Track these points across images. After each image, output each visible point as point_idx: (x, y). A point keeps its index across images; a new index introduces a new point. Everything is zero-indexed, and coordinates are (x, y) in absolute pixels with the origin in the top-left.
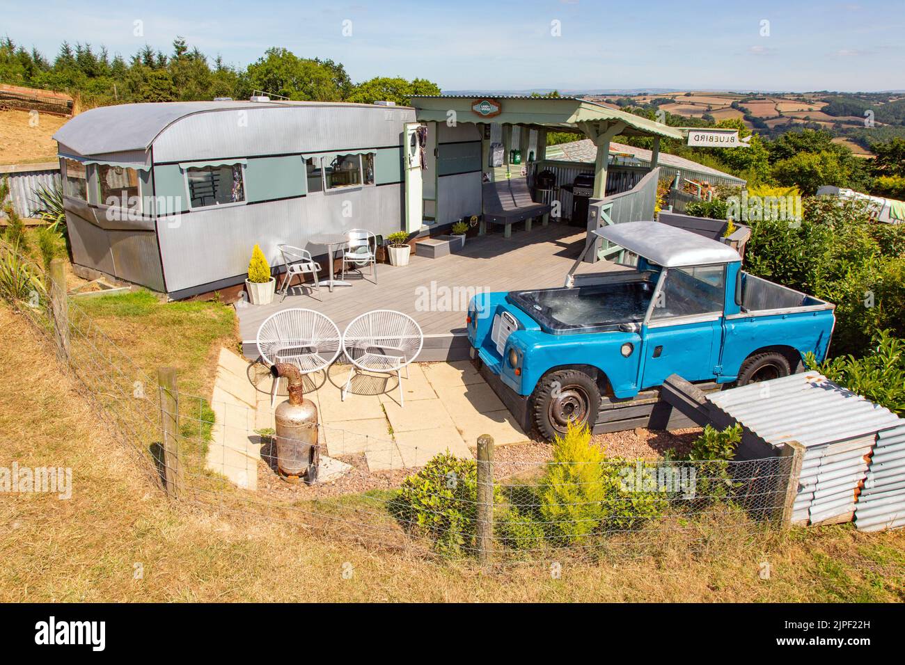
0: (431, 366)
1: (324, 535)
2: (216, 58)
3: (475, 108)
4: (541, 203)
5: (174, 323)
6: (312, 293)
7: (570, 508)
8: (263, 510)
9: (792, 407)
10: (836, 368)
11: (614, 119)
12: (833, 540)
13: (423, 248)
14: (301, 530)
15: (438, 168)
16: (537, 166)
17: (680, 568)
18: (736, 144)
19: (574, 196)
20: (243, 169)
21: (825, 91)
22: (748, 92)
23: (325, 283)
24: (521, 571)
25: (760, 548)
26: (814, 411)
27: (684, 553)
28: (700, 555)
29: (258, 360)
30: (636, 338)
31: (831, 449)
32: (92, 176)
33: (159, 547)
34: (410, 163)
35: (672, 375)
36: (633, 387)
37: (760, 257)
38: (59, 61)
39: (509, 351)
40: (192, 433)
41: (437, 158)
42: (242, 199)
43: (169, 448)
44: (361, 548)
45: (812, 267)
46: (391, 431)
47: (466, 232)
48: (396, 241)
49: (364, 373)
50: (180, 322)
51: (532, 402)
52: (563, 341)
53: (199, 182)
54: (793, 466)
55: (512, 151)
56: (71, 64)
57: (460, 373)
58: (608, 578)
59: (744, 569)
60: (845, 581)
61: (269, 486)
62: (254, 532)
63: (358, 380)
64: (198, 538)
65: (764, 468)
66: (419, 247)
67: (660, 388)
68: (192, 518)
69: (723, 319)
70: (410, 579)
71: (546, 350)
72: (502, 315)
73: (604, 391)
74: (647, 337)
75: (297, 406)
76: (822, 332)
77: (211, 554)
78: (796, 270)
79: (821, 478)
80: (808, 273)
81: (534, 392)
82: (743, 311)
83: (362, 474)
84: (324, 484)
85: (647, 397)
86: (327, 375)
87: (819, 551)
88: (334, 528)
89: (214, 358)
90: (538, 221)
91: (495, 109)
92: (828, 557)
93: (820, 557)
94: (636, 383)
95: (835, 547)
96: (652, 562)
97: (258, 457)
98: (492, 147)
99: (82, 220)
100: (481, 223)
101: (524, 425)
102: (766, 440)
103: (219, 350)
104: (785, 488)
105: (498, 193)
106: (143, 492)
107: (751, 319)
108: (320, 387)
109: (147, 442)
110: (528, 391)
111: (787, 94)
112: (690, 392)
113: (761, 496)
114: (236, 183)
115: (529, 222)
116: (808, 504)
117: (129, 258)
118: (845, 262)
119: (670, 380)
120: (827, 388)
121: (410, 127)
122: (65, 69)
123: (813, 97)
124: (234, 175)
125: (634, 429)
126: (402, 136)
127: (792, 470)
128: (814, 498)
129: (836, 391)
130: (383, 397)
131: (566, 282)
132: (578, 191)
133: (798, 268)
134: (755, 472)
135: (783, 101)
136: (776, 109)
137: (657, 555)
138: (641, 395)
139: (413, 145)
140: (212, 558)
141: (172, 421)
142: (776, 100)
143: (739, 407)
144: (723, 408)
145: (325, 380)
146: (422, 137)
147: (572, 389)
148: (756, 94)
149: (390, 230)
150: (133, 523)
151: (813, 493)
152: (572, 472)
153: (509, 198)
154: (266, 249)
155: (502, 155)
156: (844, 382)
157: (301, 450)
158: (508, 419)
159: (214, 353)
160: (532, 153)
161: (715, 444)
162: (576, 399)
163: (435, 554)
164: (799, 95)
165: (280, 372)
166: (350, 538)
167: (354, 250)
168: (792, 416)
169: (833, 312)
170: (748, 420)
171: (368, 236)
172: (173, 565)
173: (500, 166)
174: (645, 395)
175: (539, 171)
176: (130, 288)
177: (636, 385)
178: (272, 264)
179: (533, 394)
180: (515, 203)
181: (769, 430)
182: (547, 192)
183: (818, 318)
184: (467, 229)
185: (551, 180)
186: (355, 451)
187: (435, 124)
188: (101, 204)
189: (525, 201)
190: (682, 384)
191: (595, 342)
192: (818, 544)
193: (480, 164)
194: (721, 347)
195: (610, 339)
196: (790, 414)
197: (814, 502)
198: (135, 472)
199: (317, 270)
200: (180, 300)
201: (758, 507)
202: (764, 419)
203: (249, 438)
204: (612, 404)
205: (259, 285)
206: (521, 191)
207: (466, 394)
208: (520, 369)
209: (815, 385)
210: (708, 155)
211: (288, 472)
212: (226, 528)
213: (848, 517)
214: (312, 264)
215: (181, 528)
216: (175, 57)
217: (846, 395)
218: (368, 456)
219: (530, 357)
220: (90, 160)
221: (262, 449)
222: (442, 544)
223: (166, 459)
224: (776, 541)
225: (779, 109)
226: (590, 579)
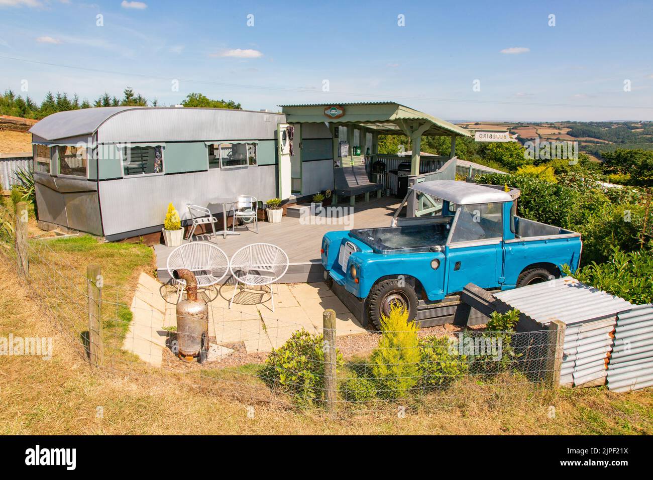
0: (296, 286)
1: (209, 392)
2: (153, 101)
3: (326, 112)
4: (376, 182)
5: (108, 256)
6: (211, 239)
7: (395, 369)
8: (163, 376)
9: (555, 300)
10: (585, 274)
11: (423, 119)
12: (592, 398)
13: (292, 211)
14: (191, 389)
15: (302, 157)
16: (372, 158)
17: (479, 416)
18: (508, 140)
19: (399, 178)
20: (162, 150)
21: (569, 121)
22: (517, 122)
23: (220, 232)
24: (359, 417)
25: (538, 402)
26: (571, 302)
27: (482, 406)
28: (494, 407)
29: (169, 282)
30: (441, 256)
31: (585, 327)
32: (55, 155)
33: (81, 401)
34: (282, 150)
35: (469, 284)
36: (441, 292)
37: (528, 209)
38: (44, 104)
39: (350, 267)
40: (114, 326)
41: (301, 149)
42: (161, 170)
43: (93, 327)
44: (237, 402)
45: (565, 216)
46: (265, 327)
47: (323, 201)
48: (272, 205)
49: (246, 290)
50: (112, 256)
51: (368, 303)
52: (388, 257)
53: (134, 168)
54: (558, 338)
55: (354, 147)
56: (52, 106)
57: (317, 290)
58: (425, 423)
59: (528, 417)
60: (602, 425)
61: (170, 365)
62: (155, 391)
63: (242, 295)
64: (111, 395)
65: (537, 339)
66: (289, 211)
67: (460, 293)
68: (109, 380)
69: (503, 242)
70: (273, 423)
71: (377, 264)
72: (346, 244)
73: (420, 296)
74: (450, 255)
75: (192, 302)
76: (574, 253)
77: (120, 404)
78: (553, 218)
79: (579, 350)
80: (562, 220)
81: (369, 295)
82: (517, 237)
83: (241, 356)
84: (212, 363)
85: (451, 300)
86: (219, 292)
87: (582, 405)
88: (216, 387)
89: (136, 279)
90: (374, 195)
91: (340, 112)
92: (589, 409)
93: (583, 409)
94: (443, 289)
95: (594, 402)
96: (458, 413)
97: (164, 346)
98: (340, 144)
99: (46, 188)
100: (334, 196)
101: (362, 321)
102: (538, 321)
103: (140, 274)
104: (554, 355)
105: (345, 175)
106: (73, 364)
107: (523, 243)
108: (213, 300)
109: (80, 330)
110: (365, 294)
111: (543, 123)
112: (482, 294)
113: (536, 360)
114: (157, 160)
115: (368, 194)
116: (572, 370)
117: (79, 214)
118: (587, 211)
119: (467, 287)
120: (579, 287)
121: (281, 126)
122: (48, 110)
123: (561, 125)
124: (156, 154)
125: (444, 325)
126: (276, 132)
127: (557, 341)
128: (575, 366)
129: (585, 288)
130: (260, 306)
131: (391, 224)
132: (401, 174)
133: (555, 217)
134: (530, 341)
135: (541, 127)
136: (536, 133)
137: (461, 407)
138: (447, 298)
139: (284, 139)
140: (121, 407)
141: (96, 306)
142: (536, 127)
143: (517, 300)
144: (505, 301)
145: (217, 295)
146: (290, 134)
147: (396, 293)
148: (522, 124)
149: (268, 197)
150: (62, 384)
151: (575, 361)
152: (395, 341)
153: (353, 179)
154: (178, 208)
155: (347, 149)
156: (591, 282)
157: (195, 335)
158: (351, 318)
159: (135, 275)
160: (368, 149)
161: (500, 323)
162: (400, 300)
163: (293, 405)
164: (551, 124)
165: (180, 275)
166: (229, 394)
167: (242, 210)
168: (555, 305)
169: (580, 239)
170: (523, 309)
171: (252, 201)
172: (91, 413)
173: (346, 156)
174: (450, 299)
175: (373, 162)
176: (78, 235)
177: (443, 291)
178: (182, 218)
179: (368, 297)
180: (357, 182)
181: (540, 314)
182: (380, 175)
183: (570, 243)
184: (323, 198)
185: (382, 167)
186: (238, 340)
187: (299, 125)
188: (59, 174)
189: (364, 181)
190: (476, 289)
191: (412, 259)
192: (581, 400)
193: (332, 155)
194: (503, 263)
195: (423, 256)
196: (555, 303)
197: (576, 368)
198: (67, 350)
199: (214, 221)
200: (113, 242)
201: (534, 370)
202: (535, 308)
203: (157, 332)
204: (426, 305)
205: (172, 232)
206: (362, 174)
207: (320, 303)
208: (358, 278)
209: (570, 286)
210: (492, 161)
211: (185, 353)
212: (134, 387)
213: (601, 381)
214: (211, 218)
215: (99, 388)
216: (125, 101)
217: (593, 291)
218: (246, 344)
219: (365, 269)
220: (54, 143)
221: (167, 340)
222: (298, 397)
223: (90, 336)
224: (550, 397)
225: (539, 133)
226: (411, 423)
